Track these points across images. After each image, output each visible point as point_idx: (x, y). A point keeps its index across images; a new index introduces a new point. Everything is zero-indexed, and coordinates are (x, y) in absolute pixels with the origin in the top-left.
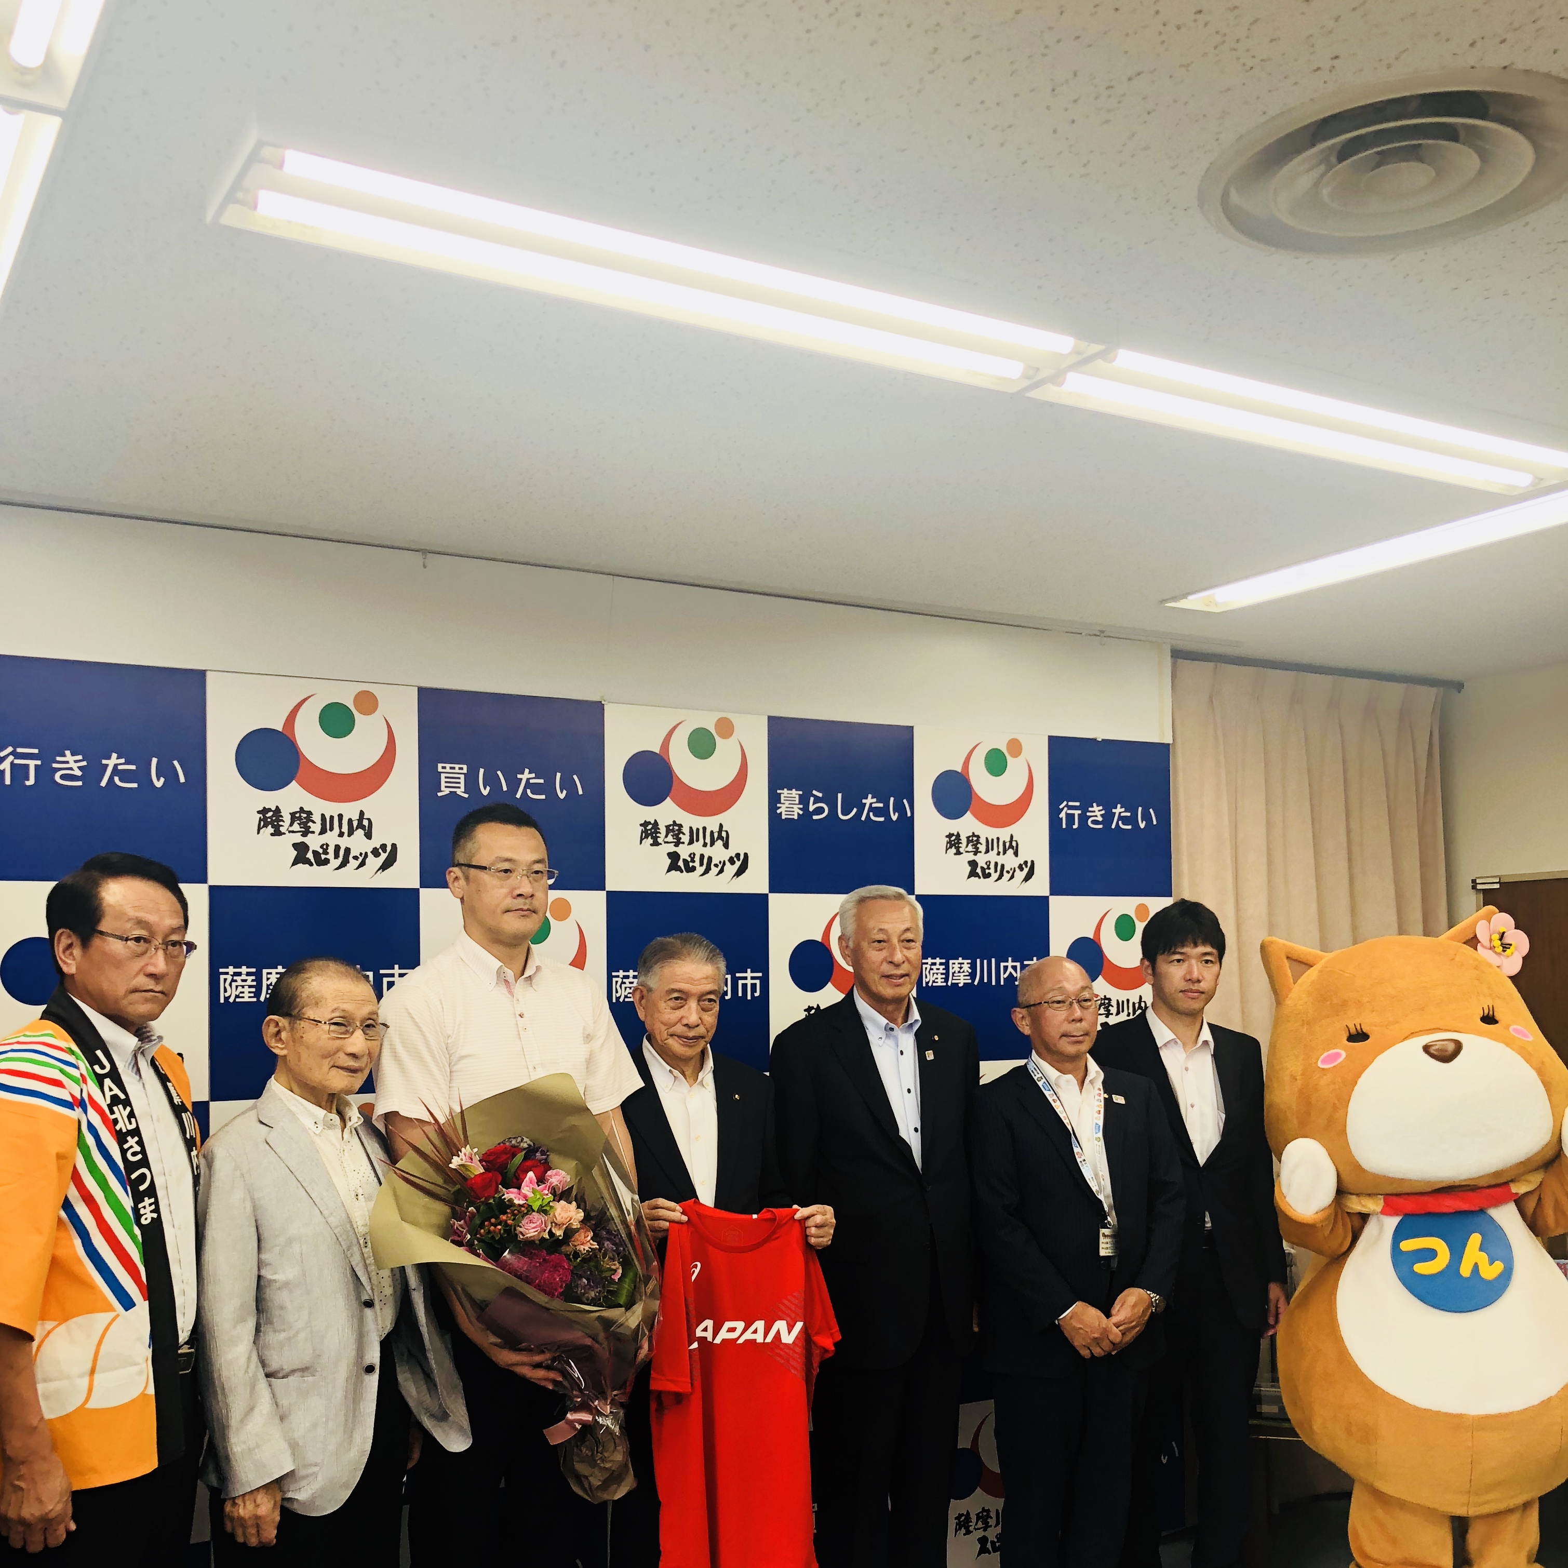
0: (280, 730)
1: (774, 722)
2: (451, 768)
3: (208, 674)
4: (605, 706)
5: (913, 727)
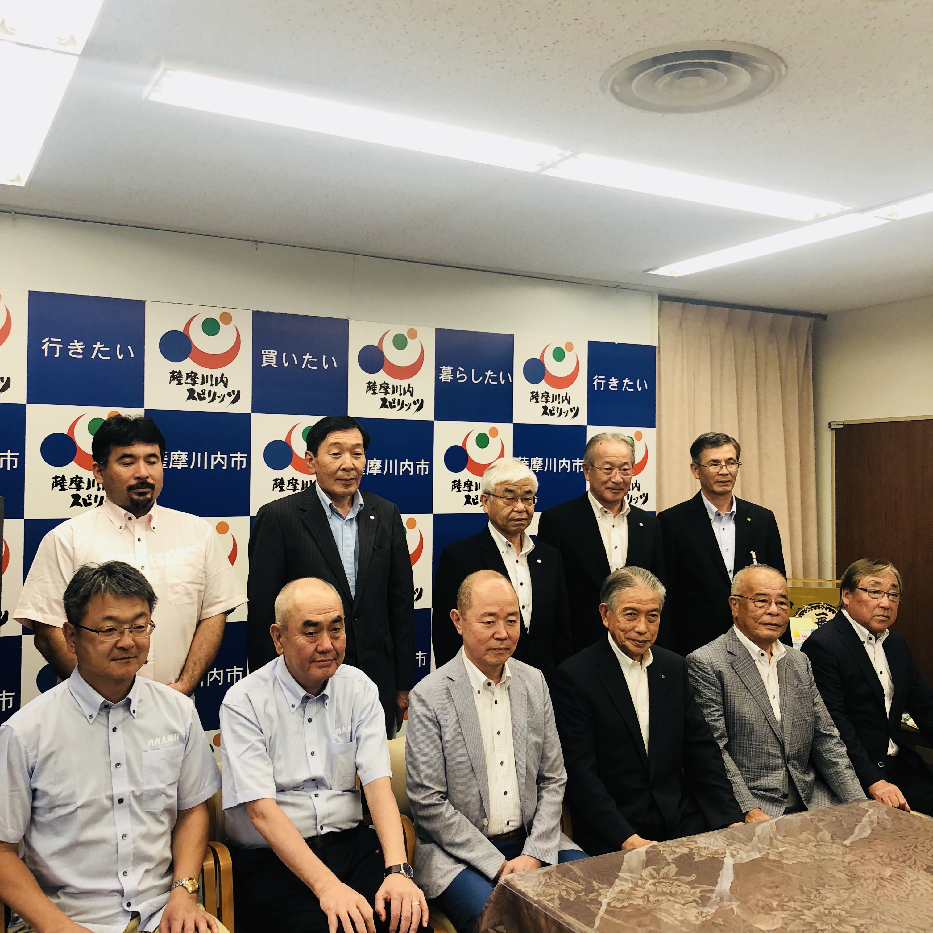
0: (182, 331)
1: (439, 331)
2: (269, 352)
3: (146, 302)
4: (350, 322)
5: (513, 335)
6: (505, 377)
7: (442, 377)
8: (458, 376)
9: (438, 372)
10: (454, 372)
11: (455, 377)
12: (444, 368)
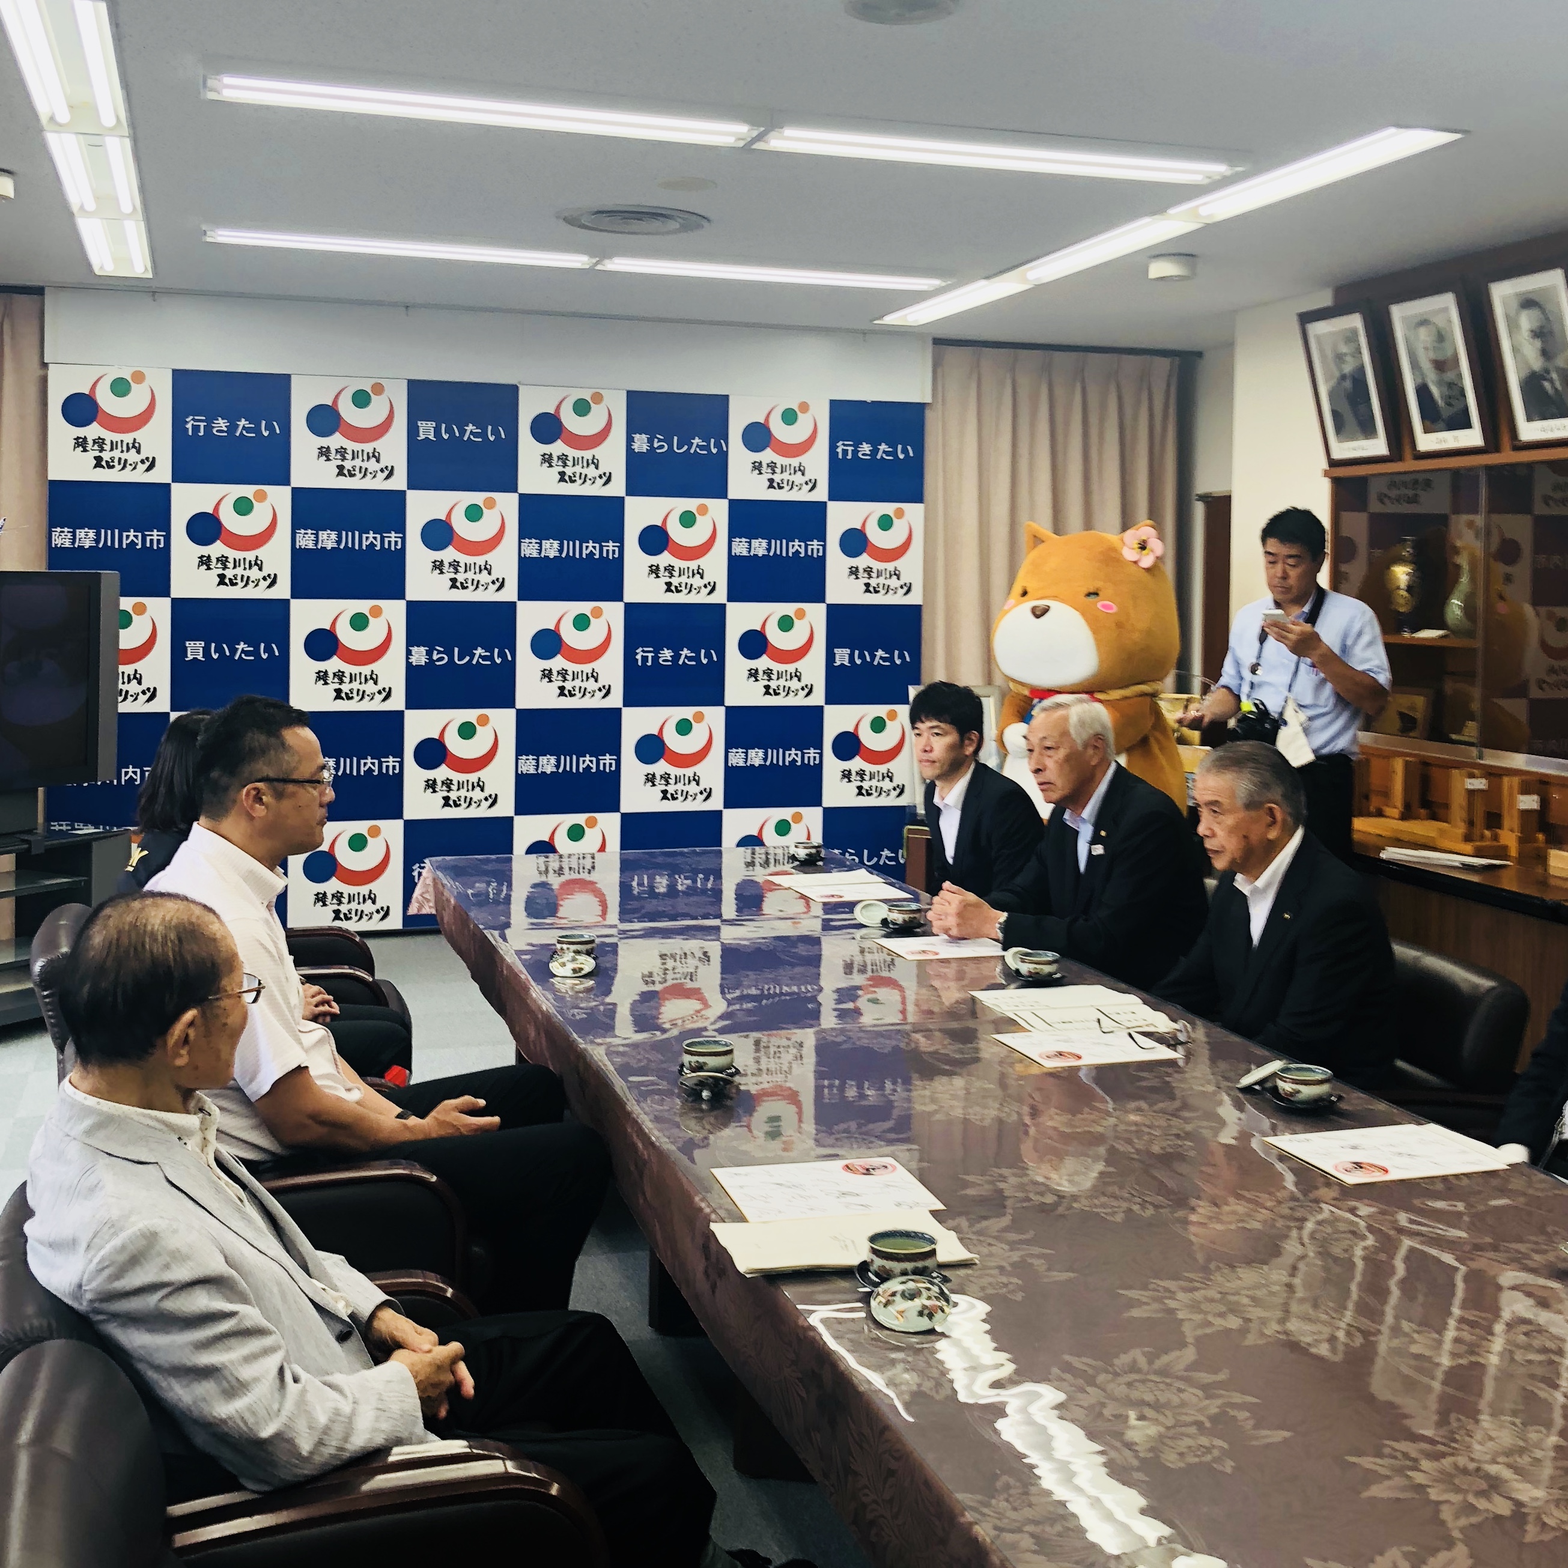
0: (330, 405)
1: (632, 394)
2: (426, 423)
3: (293, 376)
4: (520, 388)
5: (729, 396)
6: (718, 445)
7: (636, 447)
8: (656, 445)
9: (630, 440)
10: (650, 441)
11: (652, 446)
12: (637, 437)
